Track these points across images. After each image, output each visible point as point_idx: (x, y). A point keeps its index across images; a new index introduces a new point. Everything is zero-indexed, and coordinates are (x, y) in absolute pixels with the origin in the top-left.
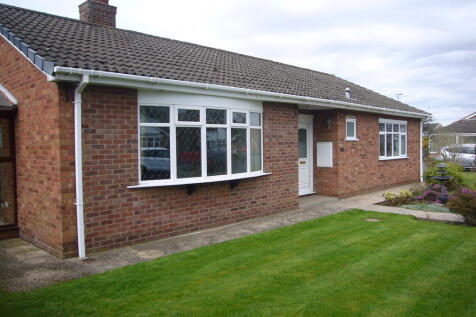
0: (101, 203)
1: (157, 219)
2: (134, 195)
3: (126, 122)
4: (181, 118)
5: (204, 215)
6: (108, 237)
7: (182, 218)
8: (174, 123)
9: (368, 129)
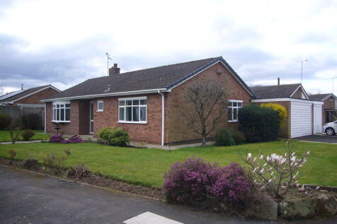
9: (110, 105)
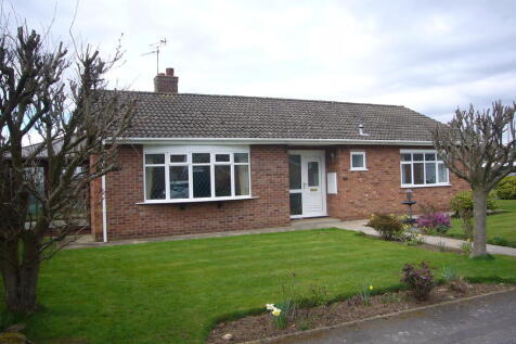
0: (118, 212)
1: (157, 224)
2: (140, 208)
3: (135, 165)
4: (172, 161)
5: (195, 224)
6: (124, 232)
7: (177, 225)
8: (168, 164)
9: (383, 160)
